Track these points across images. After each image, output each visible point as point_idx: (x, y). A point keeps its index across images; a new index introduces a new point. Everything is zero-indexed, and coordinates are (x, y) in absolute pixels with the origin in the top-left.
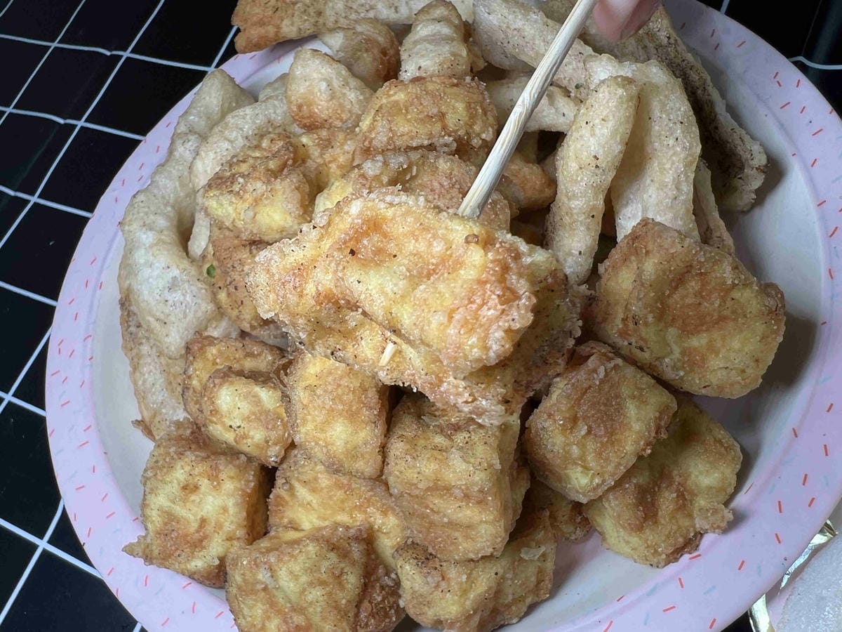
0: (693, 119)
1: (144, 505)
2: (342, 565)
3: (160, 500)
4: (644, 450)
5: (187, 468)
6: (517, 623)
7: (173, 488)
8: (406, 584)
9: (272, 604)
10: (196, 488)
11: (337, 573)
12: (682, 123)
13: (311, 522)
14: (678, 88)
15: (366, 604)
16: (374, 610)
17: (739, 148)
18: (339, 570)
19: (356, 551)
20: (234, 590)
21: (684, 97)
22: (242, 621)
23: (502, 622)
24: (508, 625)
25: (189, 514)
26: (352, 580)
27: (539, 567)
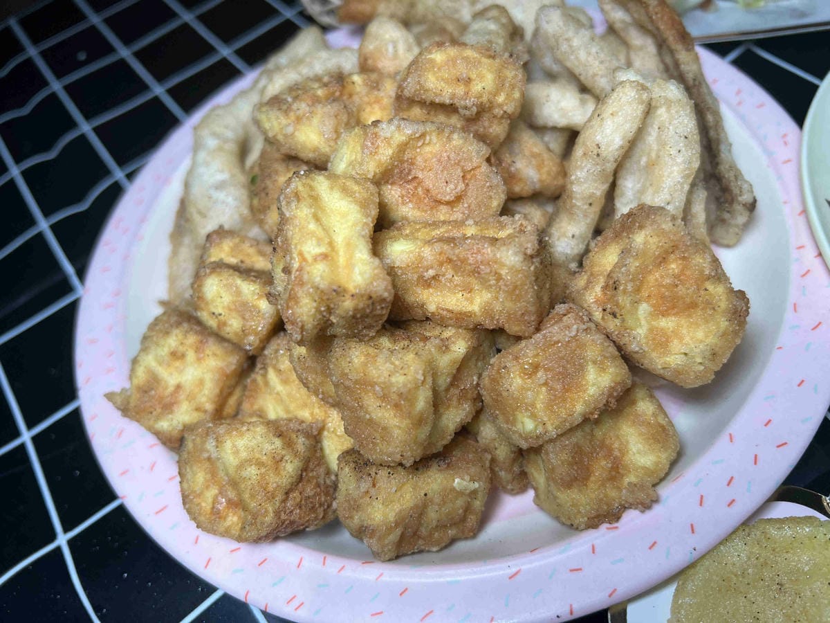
0: (697, 138)
1: (135, 362)
2: (283, 452)
3: (149, 360)
4: (592, 414)
5: (180, 337)
6: (438, 551)
7: (164, 351)
8: (342, 486)
9: (213, 473)
10: (183, 356)
11: (278, 458)
12: (686, 137)
13: (277, 413)
14: (688, 107)
15: (296, 494)
16: (303, 502)
17: (732, 184)
18: (280, 457)
19: (301, 443)
20: (185, 455)
21: (693, 116)
22: (185, 486)
23: (423, 547)
24: (429, 551)
25: (171, 378)
26: (290, 467)
27: (468, 502)
